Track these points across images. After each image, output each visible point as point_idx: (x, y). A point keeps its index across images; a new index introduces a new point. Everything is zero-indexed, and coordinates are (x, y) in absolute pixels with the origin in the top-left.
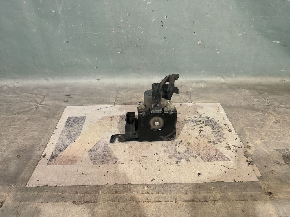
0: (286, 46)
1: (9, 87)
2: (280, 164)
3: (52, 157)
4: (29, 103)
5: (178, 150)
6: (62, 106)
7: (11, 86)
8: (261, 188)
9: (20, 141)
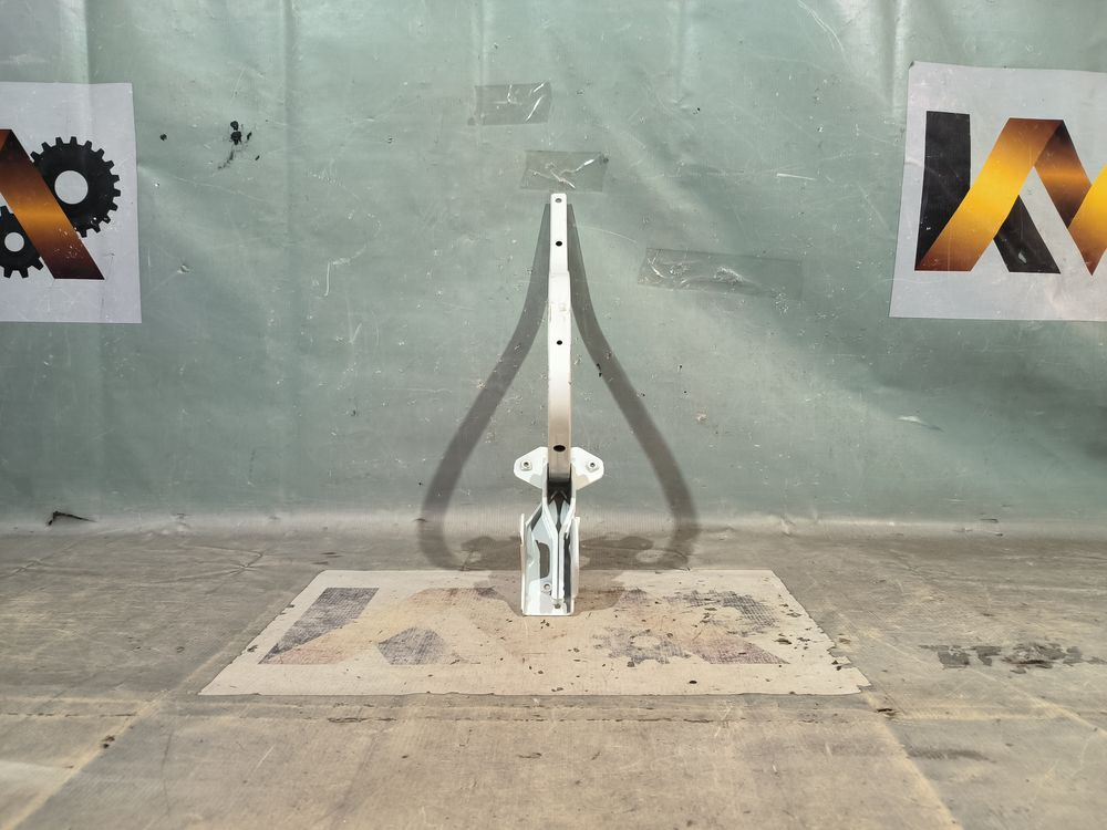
0: (938, 429)
1: (160, 535)
3: (276, 650)
4: (214, 565)
5: (637, 645)
6: (310, 571)
7: (165, 532)
8: (865, 703)
9: (183, 625)
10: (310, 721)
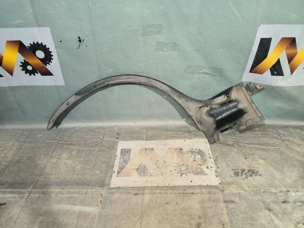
1: (80, 128)
2: (231, 177)
4: (96, 139)
8: (219, 188)
10: (130, 195)
